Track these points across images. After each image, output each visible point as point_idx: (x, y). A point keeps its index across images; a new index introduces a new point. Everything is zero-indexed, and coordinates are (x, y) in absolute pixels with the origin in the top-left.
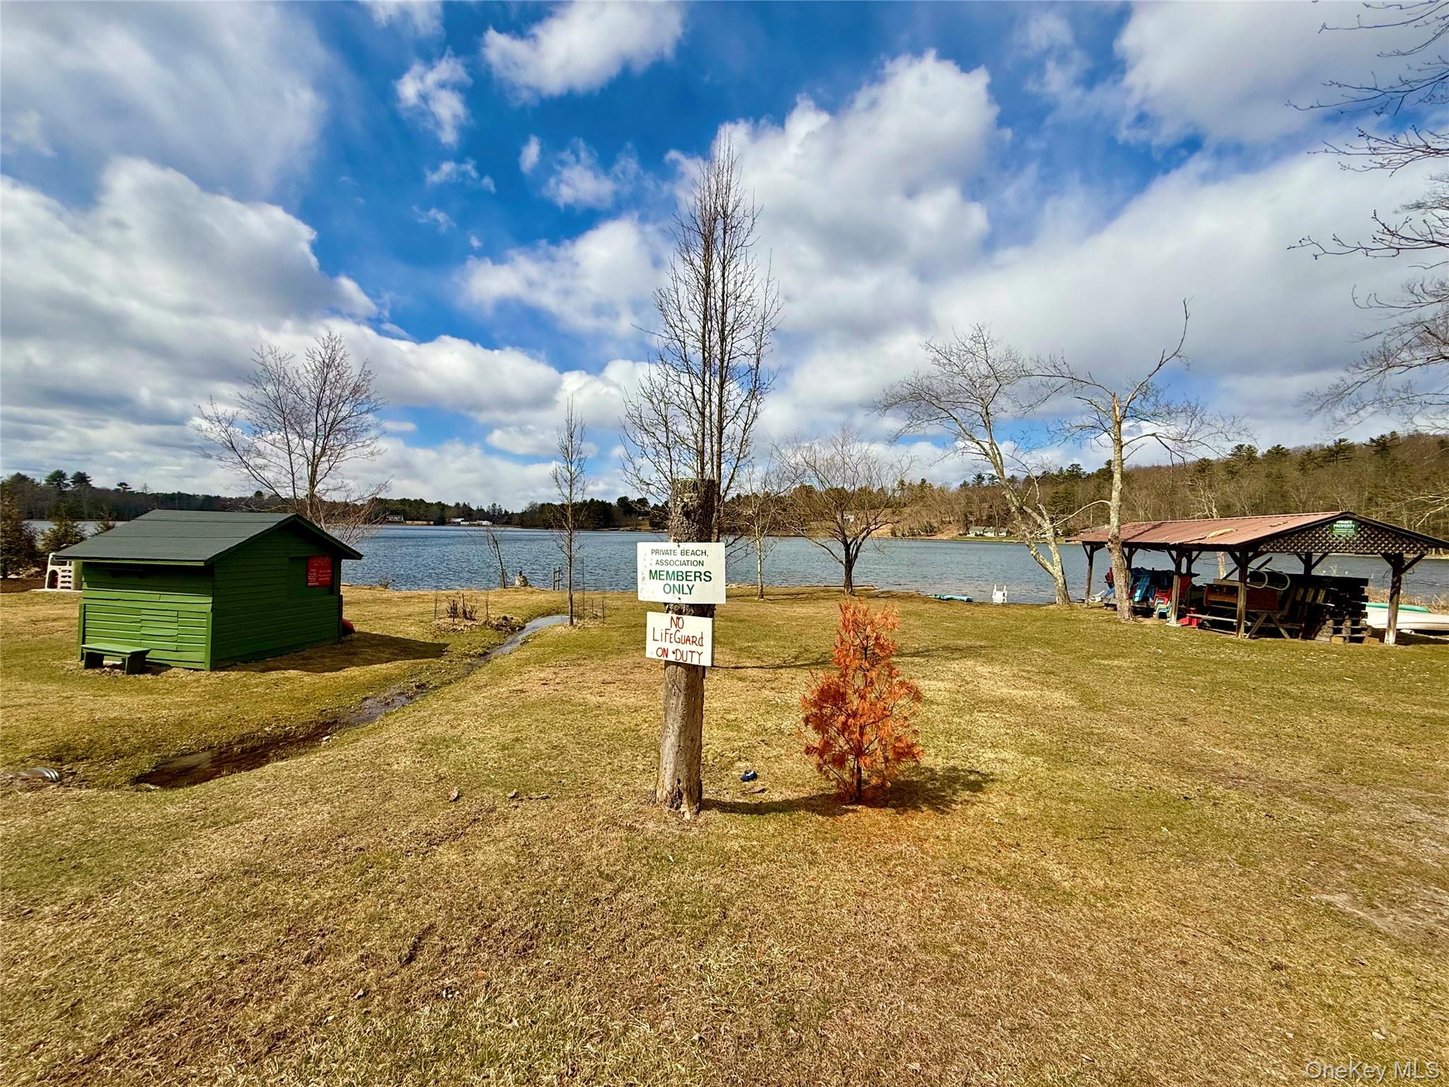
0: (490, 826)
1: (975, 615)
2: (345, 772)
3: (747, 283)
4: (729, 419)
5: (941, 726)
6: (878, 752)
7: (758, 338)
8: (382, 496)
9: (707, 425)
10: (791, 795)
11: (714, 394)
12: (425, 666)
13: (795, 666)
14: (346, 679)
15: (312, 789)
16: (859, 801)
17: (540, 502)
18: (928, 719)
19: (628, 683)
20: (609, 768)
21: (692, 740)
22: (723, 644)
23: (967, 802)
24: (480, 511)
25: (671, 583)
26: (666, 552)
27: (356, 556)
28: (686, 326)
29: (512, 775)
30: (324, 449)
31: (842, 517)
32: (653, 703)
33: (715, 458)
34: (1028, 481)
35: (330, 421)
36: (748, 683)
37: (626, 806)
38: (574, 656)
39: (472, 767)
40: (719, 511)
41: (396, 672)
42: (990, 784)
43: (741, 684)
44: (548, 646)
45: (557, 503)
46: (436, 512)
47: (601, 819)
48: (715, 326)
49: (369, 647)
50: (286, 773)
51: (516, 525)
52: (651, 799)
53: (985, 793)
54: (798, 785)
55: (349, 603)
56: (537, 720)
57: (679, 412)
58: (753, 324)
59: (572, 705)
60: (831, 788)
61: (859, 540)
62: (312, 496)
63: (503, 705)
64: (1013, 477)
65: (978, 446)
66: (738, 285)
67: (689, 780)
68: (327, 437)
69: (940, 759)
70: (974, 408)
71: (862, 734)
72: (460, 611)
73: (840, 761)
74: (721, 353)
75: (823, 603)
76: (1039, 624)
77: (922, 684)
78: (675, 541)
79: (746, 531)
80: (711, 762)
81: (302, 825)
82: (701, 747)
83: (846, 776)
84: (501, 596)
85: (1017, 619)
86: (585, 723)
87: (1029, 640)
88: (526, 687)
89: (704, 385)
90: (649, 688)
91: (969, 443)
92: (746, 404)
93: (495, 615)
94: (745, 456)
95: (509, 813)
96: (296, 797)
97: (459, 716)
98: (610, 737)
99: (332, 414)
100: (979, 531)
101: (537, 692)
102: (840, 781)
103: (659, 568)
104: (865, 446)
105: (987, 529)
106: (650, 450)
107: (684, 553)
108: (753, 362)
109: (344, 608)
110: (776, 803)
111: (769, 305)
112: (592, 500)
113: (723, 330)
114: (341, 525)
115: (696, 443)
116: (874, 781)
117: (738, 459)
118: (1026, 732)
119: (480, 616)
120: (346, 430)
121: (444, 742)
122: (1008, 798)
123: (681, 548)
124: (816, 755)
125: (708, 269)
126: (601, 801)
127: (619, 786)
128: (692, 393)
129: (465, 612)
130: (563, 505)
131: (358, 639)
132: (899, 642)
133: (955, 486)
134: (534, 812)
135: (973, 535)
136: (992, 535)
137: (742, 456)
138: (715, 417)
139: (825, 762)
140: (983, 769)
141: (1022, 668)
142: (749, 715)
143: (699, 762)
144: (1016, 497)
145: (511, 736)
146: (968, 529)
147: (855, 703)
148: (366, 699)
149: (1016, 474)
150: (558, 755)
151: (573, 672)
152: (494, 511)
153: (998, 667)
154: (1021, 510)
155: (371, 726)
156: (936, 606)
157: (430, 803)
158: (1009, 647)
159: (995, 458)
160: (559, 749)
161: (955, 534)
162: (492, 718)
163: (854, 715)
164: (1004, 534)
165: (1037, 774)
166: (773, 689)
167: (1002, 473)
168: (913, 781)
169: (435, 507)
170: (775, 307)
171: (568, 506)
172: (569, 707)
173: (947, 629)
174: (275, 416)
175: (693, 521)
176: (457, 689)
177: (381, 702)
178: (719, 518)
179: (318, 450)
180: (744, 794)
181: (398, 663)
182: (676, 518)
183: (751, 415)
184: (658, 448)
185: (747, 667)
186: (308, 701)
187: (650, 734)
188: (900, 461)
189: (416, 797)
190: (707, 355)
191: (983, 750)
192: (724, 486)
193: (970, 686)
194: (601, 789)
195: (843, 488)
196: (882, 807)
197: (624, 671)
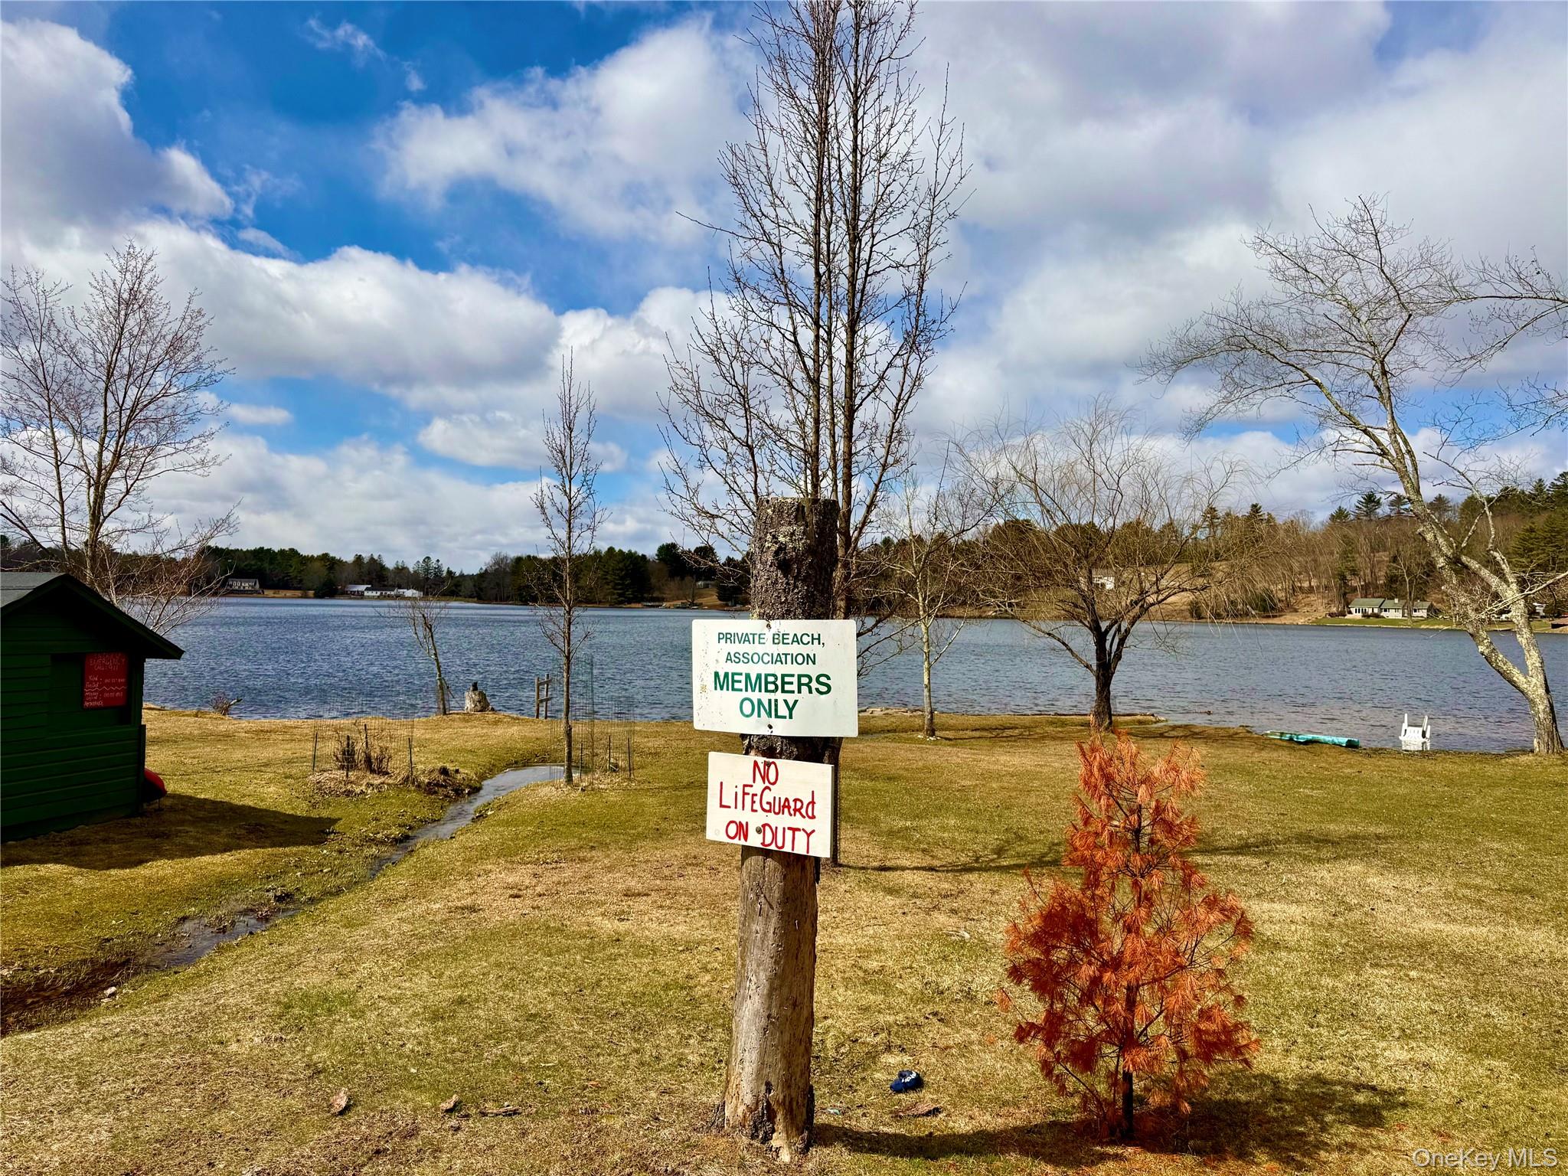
0: (407, 1163)
1: (1365, 774)
2: (142, 1055)
3: (900, 127)
4: (867, 390)
5: (1297, 993)
6: (1164, 1040)
7: (924, 234)
8: (221, 542)
9: (825, 404)
10: (989, 1121)
11: (837, 342)
12: (293, 860)
13: (999, 869)
14: (149, 881)
15: (82, 1084)
16: (1127, 1139)
17: (512, 554)
18: (1269, 978)
19: (672, 894)
20: (634, 1060)
21: (795, 1005)
22: (856, 823)
23: (1353, 1146)
24: (401, 570)
25: (755, 696)
26: (745, 638)
27: (172, 652)
28: (783, 214)
29: (451, 1068)
30: (117, 455)
31: (1090, 579)
32: (720, 935)
33: (840, 465)
34: (1472, 506)
35: (129, 403)
36: (904, 900)
37: (665, 1133)
38: (574, 843)
39: (376, 1053)
40: (846, 565)
41: (241, 869)
42: (1400, 1111)
43: (890, 901)
44: (524, 822)
45: (546, 555)
46: (320, 572)
47: (616, 1157)
48: (840, 213)
49: (193, 823)
50: (35, 1055)
51: (469, 597)
52: (714, 1120)
53: (1388, 1131)
54: (1005, 1103)
55: (156, 741)
56: (498, 965)
57: (769, 380)
58: (913, 206)
59: (567, 937)
60: (1069, 1109)
61: (1124, 625)
62: (94, 543)
63: (436, 936)
64: (1439, 499)
65: (1366, 439)
66: (884, 131)
67: (787, 1085)
68: (122, 433)
69: (1293, 1060)
70: (1356, 362)
71: (1131, 1004)
72: (359, 757)
73: (1085, 1056)
74: (852, 265)
75: (1051, 747)
76: (1499, 792)
77: (1257, 910)
78: (761, 616)
79: (900, 607)
80: (831, 1053)
81: (60, 1152)
82: (811, 1020)
83: (1102, 1088)
84: (437, 728)
85: (1451, 783)
86: (589, 973)
87: (1481, 825)
88: (481, 900)
89: (818, 326)
90: (713, 904)
91: (1348, 432)
92: (898, 362)
93: (426, 764)
94: (897, 461)
95: (443, 1140)
96: (52, 1099)
97: (354, 954)
98: (636, 998)
99: (133, 392)
100: (1371, 605)
101: (501, 911)
102: (1090, 1096)
103: (731, 668)
104: (1136, 440)
105: (1388, 603)
106: (716, 453)
107: (780, 639)
108: (911, 280)
109: (149, 750)
110: (962, 1136)
111: (943, 170)
112: (611, 549)
113: (856, 218)
114: (144, 596)
115: (804, 437)
116: (1155, 1100)
117: (884, 467)
118: (1474, 1009)
119: (397, 766)
120: (156, 421)
121: (324, 1003)
122: (1436, 1141)
123: (774, 630)
124: (1038, 1043)
125: (824, 106)
126: (618, 1123)
127: (653, 1094)
128: (796, 343)
129: (368, 760)
130: (555, 559)
131: (172, 809)
132: (1206, 825)
133: (1320, 518)
134: (490, 1140)
135: (1359, 616)
136: (1398, 615)
137: (890, 460)
138: (840, 388)
139: (1058, 1057)
140: (1384, 1081)
141: (1464, 879)
142: (907, 962)
143: (808, 1050)
144: (1446, 538)
145: (449, 994)
146: (1347, 604)
147: (1118, 941)
148: (184, 919)
149: (1446, 492)
150: (538, 1032)
151: (568, 873)
152: (427, 570)
153: (1414, 878)
154: (1455, 562)
155: (191, 970)
156: (1284, 756)
157: (295, 1117)
158: (1436, 837)
159: (1401, 460)
160: (539, 1021)
161: (1322, 612)
162: (415, 960)
163: (1115, 964)
164: (1423, 613)
165: (1498, 1093)
166: (954, 911)
167: (1418, 492)
168: (1238, 1103)
169: (317, 564)
170: (956, 171)
171: (564, 561)
172: (559, 940)
173: (1306, 800)
174: (33, 396)
175: (796, 578)
176: (351, 904)
177: (211, 925)
178: (846, 578)
179: (108, 457)
180: (897, 1116)
181: (244, 854)
182: (763, 575)
183: (908, 381)
184: (731, 449)
185: (903, 869)
186: (79, 922)
187: (714, 995)
188: (1207, 470)
189: (271, 1105)
190: (822, 269)
191: (1384, 1044)
192: (856, 518)
193: (1356, 915)
194: (618, 1099)
195: (1092, 525)
196: (1174, 1152)
197: (667, 872)
